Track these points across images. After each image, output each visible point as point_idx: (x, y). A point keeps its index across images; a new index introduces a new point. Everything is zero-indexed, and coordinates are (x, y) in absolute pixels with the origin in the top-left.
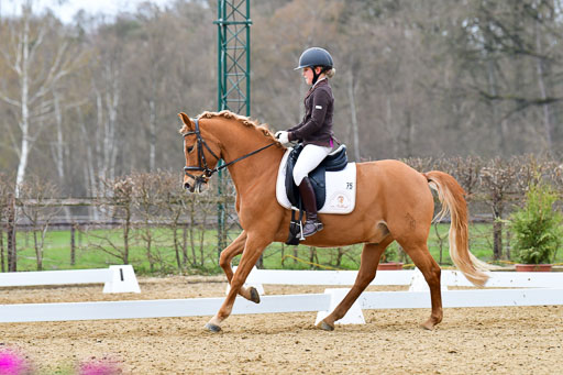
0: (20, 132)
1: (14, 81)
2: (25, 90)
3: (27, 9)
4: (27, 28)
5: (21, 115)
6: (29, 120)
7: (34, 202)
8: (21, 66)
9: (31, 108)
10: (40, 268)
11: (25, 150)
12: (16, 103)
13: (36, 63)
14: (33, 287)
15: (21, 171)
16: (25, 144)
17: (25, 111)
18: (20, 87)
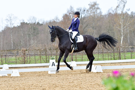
0: (121, 34)
1: (120, 25)
2: (122, 27)
3: (122, 12)
4: (122, 15)
5: (121, 31)
6: (123, 32)
7: (124, 47)
8: (121, 22)
9: (123, 30)
10: (125, 59)
11: (122, 38)
12: (121, 29)
13: (124, 22)
14: (124, 63)
15: (122, 42)
16: (122, 37)
17: (122, 30)
18: (121, 26)
